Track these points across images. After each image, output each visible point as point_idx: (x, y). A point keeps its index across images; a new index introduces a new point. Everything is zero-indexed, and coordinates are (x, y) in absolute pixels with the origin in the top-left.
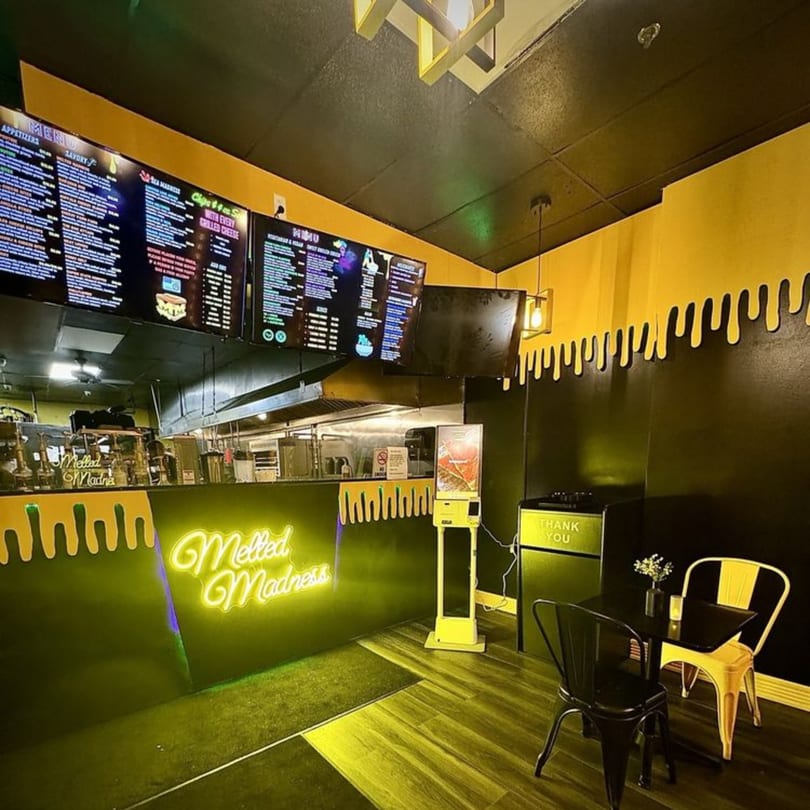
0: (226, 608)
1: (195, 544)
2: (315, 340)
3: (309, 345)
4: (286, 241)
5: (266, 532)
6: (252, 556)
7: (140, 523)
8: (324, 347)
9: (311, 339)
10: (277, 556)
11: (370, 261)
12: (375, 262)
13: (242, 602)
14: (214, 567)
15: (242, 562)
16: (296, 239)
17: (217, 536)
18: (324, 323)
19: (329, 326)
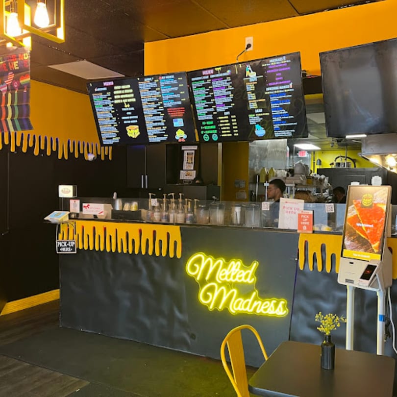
0: (211, 307)
1: (199, 261)
2: (225, 132)
3: (223, 135)
4: (200, 78)
5: (239, 263)
6: (229, 276)
7: (175, 243)
8: (230, 135)
9: (223, 132)
10: (245, 281)
11: (250, 71)
12: (253, 71)
13: (221, 307)
14: (207, 278)
15: (223, 280)
16: (204, 75)
17: (210, 259)
18: (227, 121)
19: (230, 122)
